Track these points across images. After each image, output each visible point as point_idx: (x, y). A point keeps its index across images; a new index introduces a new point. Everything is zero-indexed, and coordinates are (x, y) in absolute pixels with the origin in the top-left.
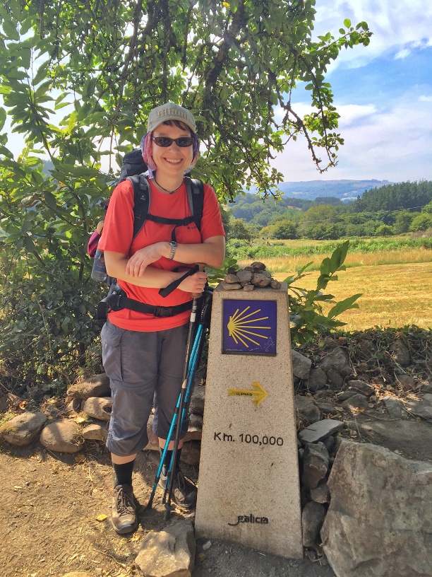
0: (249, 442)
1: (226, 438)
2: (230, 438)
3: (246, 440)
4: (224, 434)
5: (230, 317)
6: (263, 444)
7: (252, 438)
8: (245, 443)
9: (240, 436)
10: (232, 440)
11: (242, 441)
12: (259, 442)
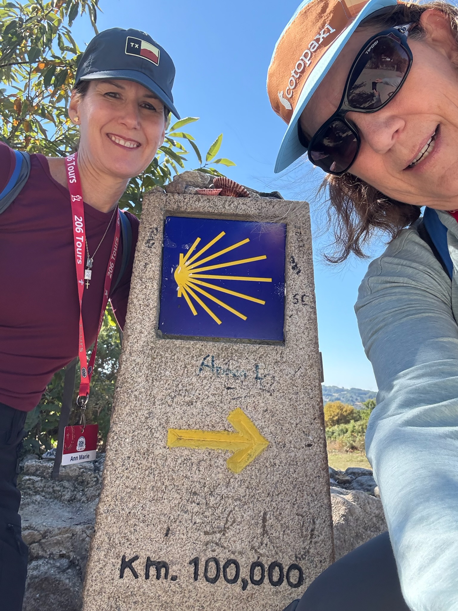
0: (213, 581)
1: (152, 571)
2: (163, 571)
3: (205, 575)
4: (149, 558)
5: (181, 255)
6: (250, 586)
7: (221, 567)
8: (202, 584)
9: (190, 563)
10: (169, 577)
11: (196, 579)
12: (239, 581)
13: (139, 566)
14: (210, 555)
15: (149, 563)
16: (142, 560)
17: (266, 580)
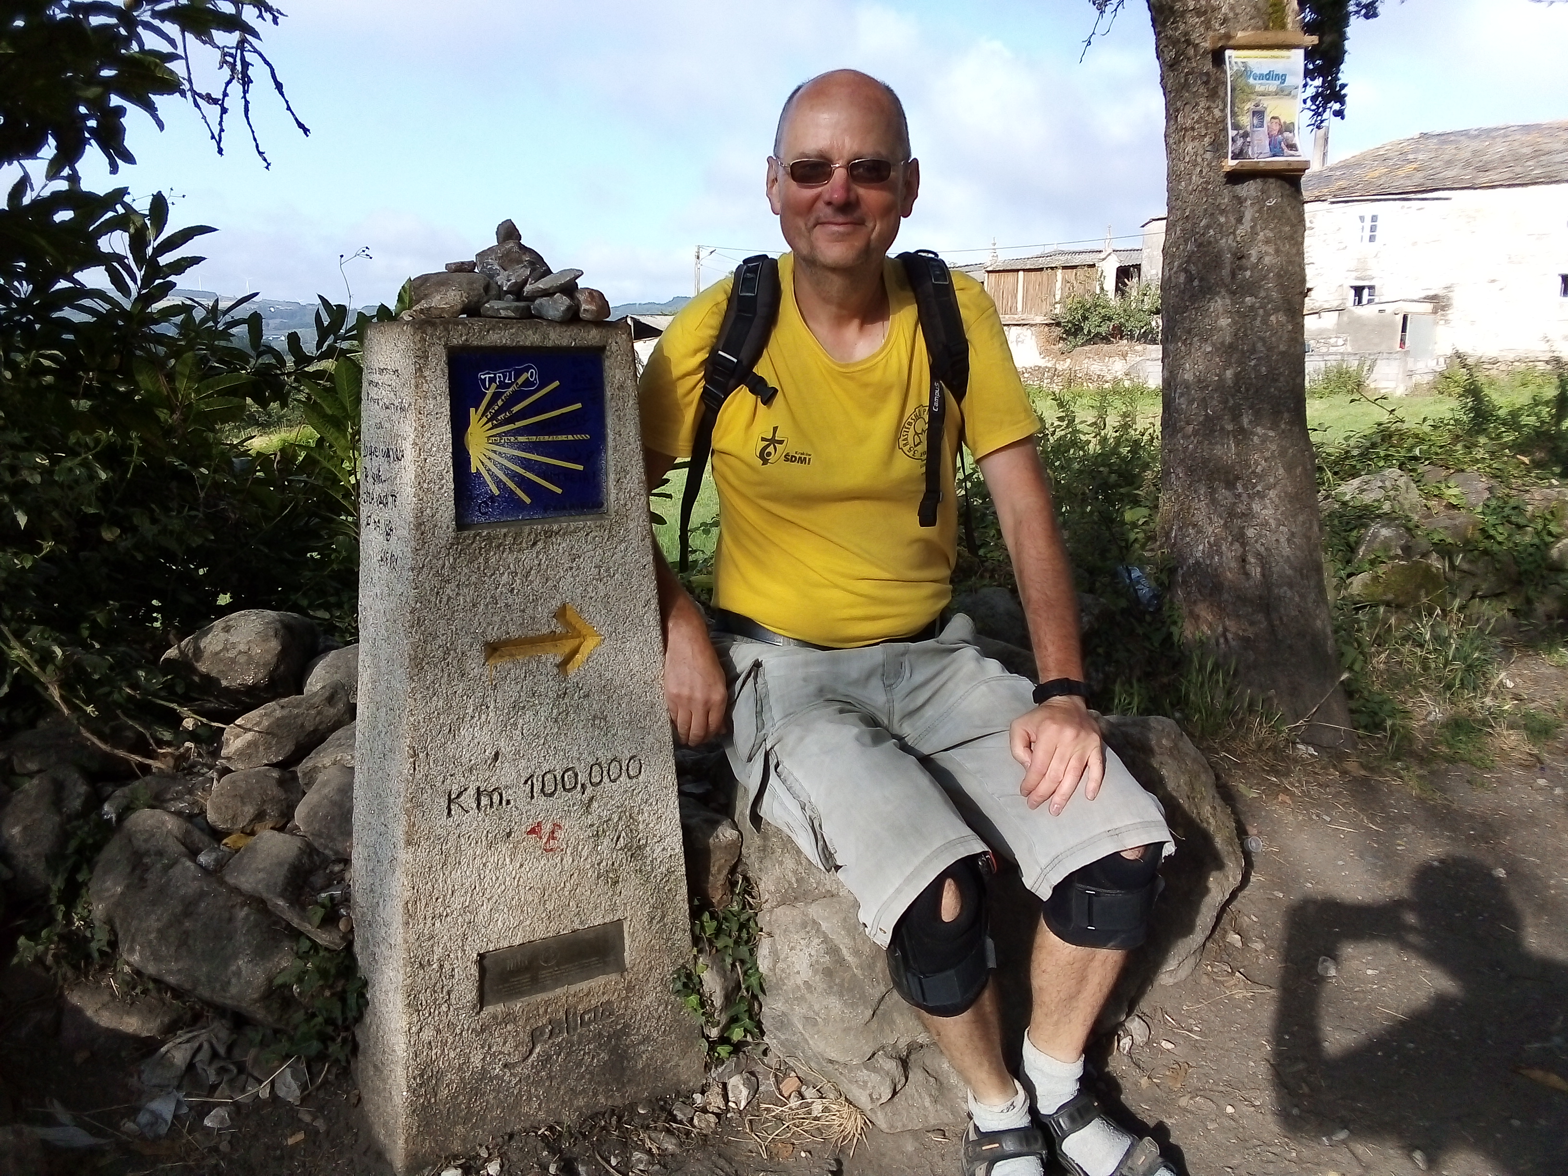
0: (552, 794)
1: (484, 801)
2: (496, 798)
3: (542, 790)
4: (479, 788)
5: (472, 410)
6: (589, 789)
7: (559, 778)
8: (541, 801)
9: (526, 782)
10: (504, 803)
11: (532, 797)
12: (579, 786)
13: (468, 799)
14: (546, 767)
15: (479, 792)
16: (472, 791)
17: (606, 779)
